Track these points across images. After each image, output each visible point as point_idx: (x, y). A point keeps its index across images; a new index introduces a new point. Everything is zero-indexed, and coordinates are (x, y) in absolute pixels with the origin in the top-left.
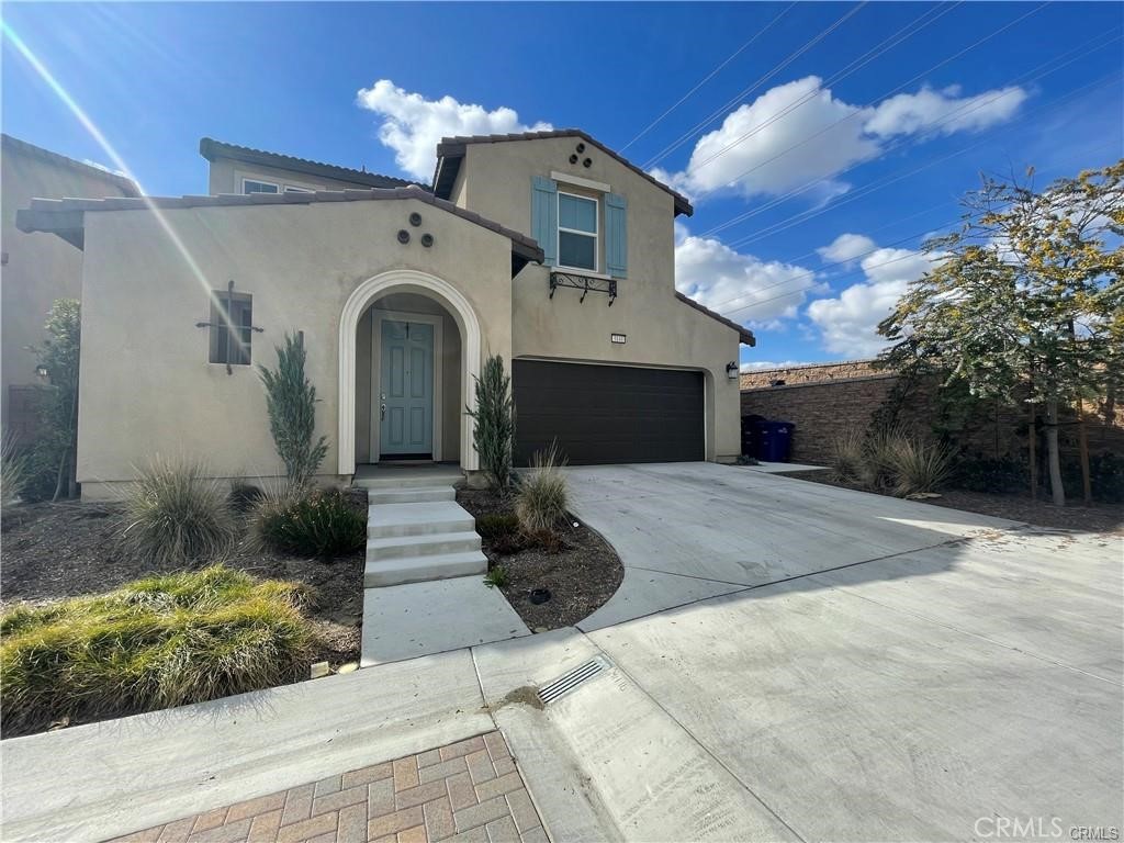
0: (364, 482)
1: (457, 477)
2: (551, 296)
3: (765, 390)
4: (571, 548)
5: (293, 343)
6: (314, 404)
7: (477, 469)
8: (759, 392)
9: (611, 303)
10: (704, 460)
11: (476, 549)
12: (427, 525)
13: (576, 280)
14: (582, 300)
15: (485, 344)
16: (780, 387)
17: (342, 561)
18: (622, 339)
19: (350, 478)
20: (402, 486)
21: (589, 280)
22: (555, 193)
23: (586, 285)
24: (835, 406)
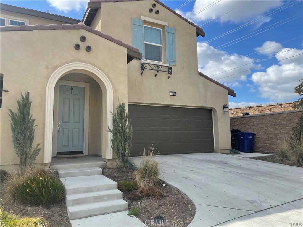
0: (56, 167)
1: (102, 163)
2: (142, 74)
3: (240, 118)
4: (165, 196)
5: (24, 98)
6: (34, 128)
7: (112, 158)
8: (237, 118)
9: (169, 77)
10: (214, 152)
11: (120, 198)
12: (95, 187)
13: (153, 66)
14: (156, 75)
15: (116, 97)
16: (247, 116)
17: (54, 207)
18: (175, 94)
19: (49, 165)
20: (75, 168)
21: (159, 67)
22: (142, 26)
23: (158, 69)
24: (274, 125)
